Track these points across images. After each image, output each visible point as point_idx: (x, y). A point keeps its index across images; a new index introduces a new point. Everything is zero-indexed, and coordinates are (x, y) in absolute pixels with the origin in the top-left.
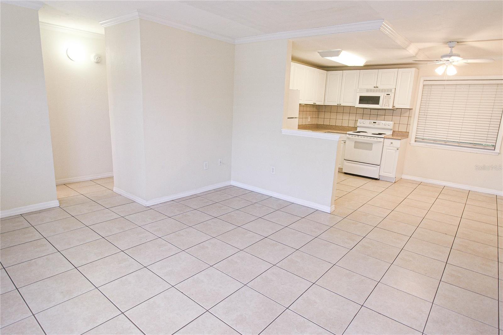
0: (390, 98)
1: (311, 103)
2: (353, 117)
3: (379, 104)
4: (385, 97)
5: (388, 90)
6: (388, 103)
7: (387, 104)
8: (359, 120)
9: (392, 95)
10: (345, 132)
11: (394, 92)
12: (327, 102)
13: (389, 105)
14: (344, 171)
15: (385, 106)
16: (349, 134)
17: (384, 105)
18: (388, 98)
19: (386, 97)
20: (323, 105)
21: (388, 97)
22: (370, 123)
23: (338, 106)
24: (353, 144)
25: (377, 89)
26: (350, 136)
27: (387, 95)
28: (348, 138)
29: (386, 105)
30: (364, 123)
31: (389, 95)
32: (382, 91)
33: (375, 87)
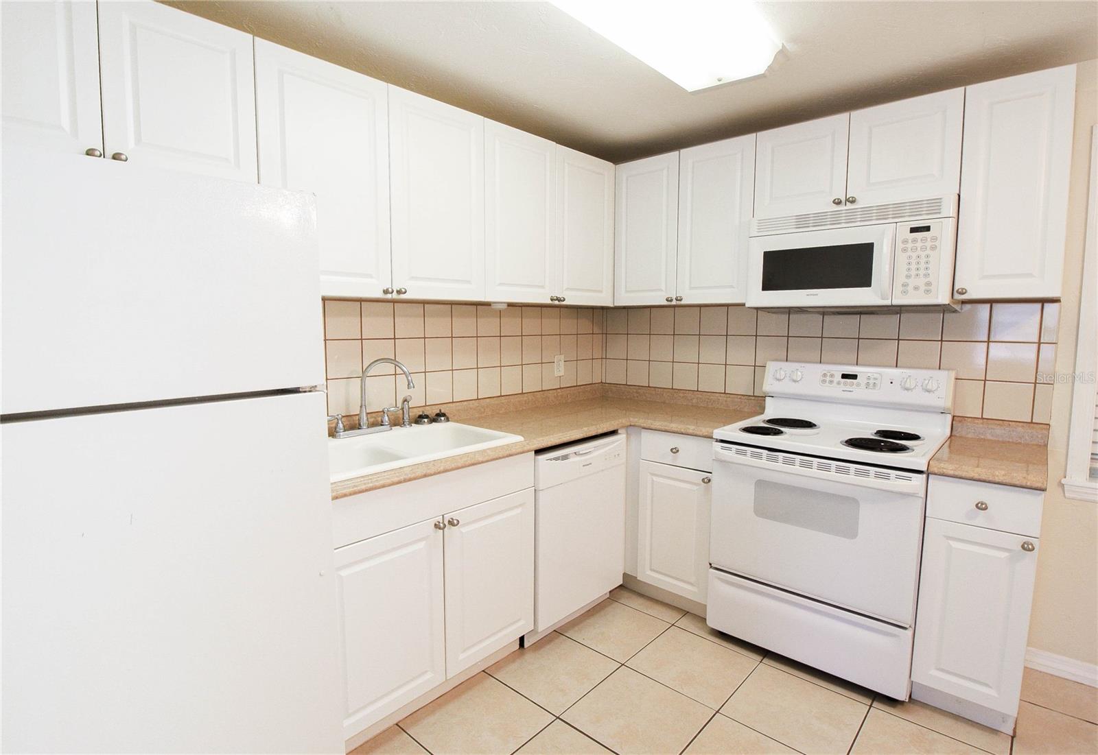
0: (933, 248)
1: (542, 297)
2: (741, 354)
3: (869, 285)
4: (900, 246)
5: (916, 207)
6: (926, 275)
7: (921, 282)
8: (772, 367)
9: (943, 229)
10: (704, 431)
11: (953, 213)
12: (627, 291)
13: (929, 284)
14: (713, 623)
15: (905, 292)
16: (722, 441)
17: (898, 288)
18: (924, 249)
19: (910, 245)
20: (612, 306)
21: (919, 244)
22: (828, 379)
23: (674, 308)
24: (746, 495)
25: (849, 206)
26: (731, 453)
27: (913, 230)
28: (722, 462)
29: (910, 288)
30: (795, 381)
31: (927, 229)
32: (883, 213)
33: (838, 202)
